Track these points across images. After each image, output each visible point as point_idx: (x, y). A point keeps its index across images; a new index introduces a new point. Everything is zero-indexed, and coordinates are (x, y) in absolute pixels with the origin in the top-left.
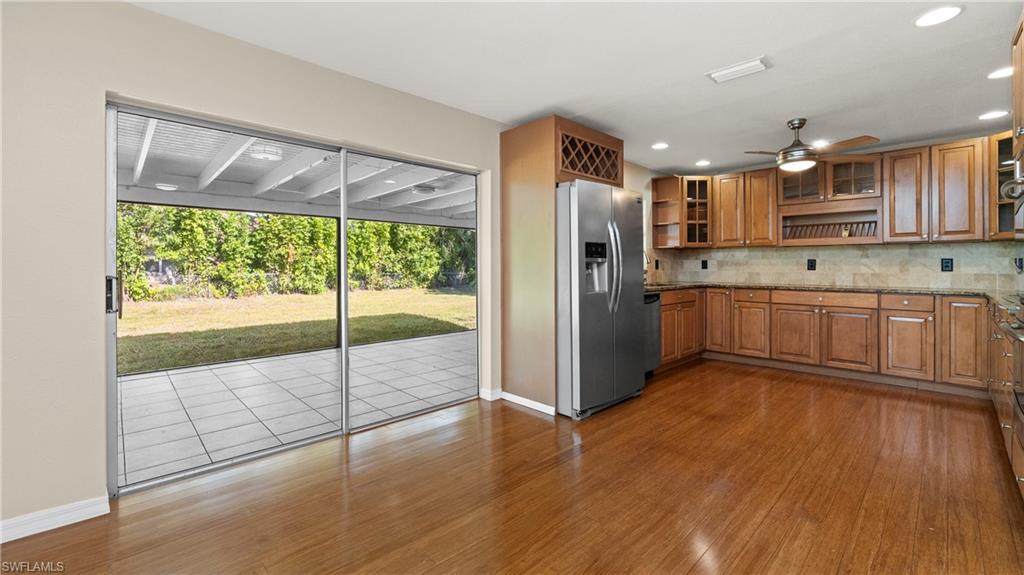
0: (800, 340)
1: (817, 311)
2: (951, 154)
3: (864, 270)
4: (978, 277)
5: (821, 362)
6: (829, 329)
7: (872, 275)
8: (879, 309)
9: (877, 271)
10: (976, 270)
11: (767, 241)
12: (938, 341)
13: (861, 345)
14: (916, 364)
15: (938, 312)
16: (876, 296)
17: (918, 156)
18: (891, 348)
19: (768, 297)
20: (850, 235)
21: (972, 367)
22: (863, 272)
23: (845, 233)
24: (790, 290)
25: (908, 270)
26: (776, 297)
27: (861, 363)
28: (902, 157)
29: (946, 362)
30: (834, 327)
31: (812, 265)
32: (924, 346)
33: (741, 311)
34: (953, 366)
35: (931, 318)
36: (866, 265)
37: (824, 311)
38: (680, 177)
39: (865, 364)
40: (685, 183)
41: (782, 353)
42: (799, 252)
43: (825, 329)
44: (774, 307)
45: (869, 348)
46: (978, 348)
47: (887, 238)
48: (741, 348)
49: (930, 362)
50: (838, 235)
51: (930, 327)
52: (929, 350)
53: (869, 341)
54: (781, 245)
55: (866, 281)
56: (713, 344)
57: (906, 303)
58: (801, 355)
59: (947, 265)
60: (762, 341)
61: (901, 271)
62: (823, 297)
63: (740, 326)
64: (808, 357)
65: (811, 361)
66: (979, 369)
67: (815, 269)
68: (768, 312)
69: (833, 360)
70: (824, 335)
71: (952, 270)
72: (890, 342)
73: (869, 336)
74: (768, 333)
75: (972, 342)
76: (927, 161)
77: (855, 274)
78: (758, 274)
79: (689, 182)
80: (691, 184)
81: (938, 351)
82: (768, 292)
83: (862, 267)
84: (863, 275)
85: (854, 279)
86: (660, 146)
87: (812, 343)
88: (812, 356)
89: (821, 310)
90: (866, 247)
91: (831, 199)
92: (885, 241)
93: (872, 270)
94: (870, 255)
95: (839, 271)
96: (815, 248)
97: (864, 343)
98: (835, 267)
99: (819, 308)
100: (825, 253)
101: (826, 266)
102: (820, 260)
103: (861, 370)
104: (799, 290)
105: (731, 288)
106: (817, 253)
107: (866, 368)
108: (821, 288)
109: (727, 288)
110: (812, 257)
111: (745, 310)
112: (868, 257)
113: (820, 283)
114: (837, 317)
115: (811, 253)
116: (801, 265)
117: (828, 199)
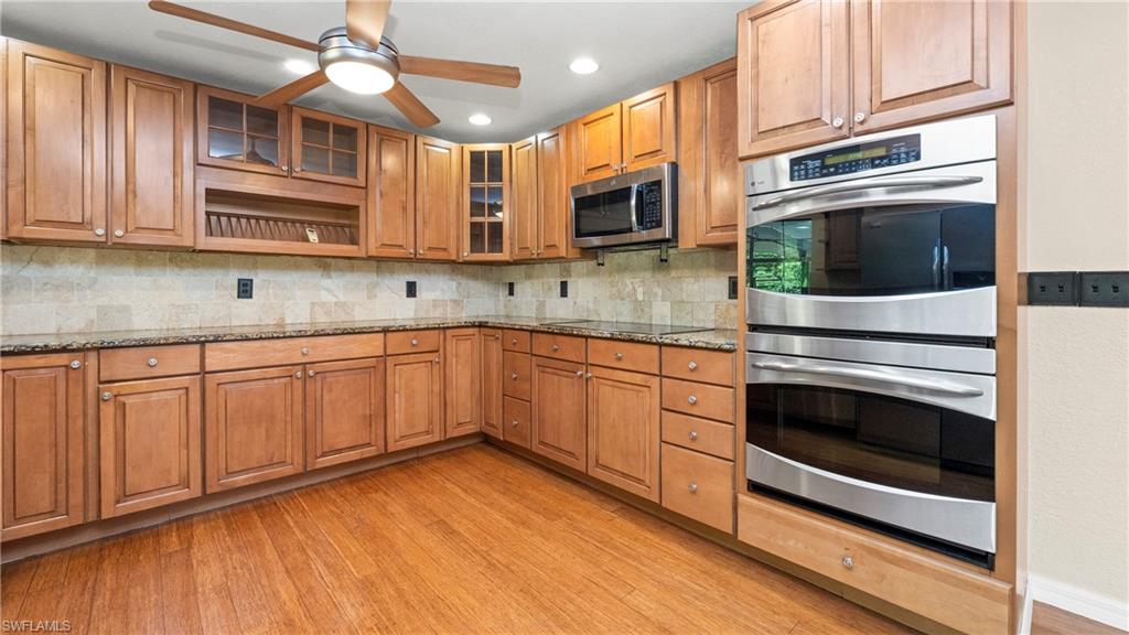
0: (268, 436)
3: (325, 297)
5: (305, 466)
6: (318, 402)
7: (336, 304)
8: (385, 356)
9: (342, 299)
11: (170, 236)
13: (364, 418)
16: (381, 337)
18: (400, 408)
19: (194, 360)
22: (324, 300)
23: (313, 237)
27: (362, 446)
31: (245, 289)
36: (328, 290)
37: (310, 372)
39: (369, 445)
42: (225, 266)
44: (213, 380)
45: (373, 418)
47: (373, 252)
53: (373, 408)
55: (327, 313)
61: (369, 298)
62: (306, 348)
64: (283, 465)
65: (287, 470)
66: (474, 412)
68: (197, 395)
69: (324, 454)
70: (310, 414)
71: (415, 296)
73: (373, 401)
77: (313, 304)
83: (323, 293)
84: (324, 304)
85: (312, 310)
87: (289, 438)
88: (289, 460)
89: (305, 370)
90: (328, 260)
91: (298, 175)
92: (369, 254)
93: (336, 296)
94: (333, 274)
95: (289, 299)
96: (251, 258)
97: (368, 412)
98: (285, 291)
99: (300, 367)
100: (267, 267)
101: (271, 291)
102: (259, 279)
103: (365, 456)
104: (266, 338)
105: (82, 350)
106: (255, 266)
107: (370, 451)
108: (306, 331)
109: (73, 351)
110: (246, 275)
111: (129, 401)
112: (330, 277)
113: (260, 320)
114: (329, 380)
115: (244, 266)
116: (226, 289)
117: (294, 175)
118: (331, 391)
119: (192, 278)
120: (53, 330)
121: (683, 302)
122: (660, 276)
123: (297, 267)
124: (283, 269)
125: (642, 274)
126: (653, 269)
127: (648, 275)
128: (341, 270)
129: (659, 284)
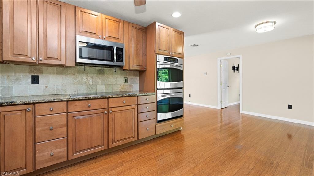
121: (109, 84)
122: (100, 76)
125: (92, 75)
126: (97, 74)
127: (95, 75)
129: (99, 79)
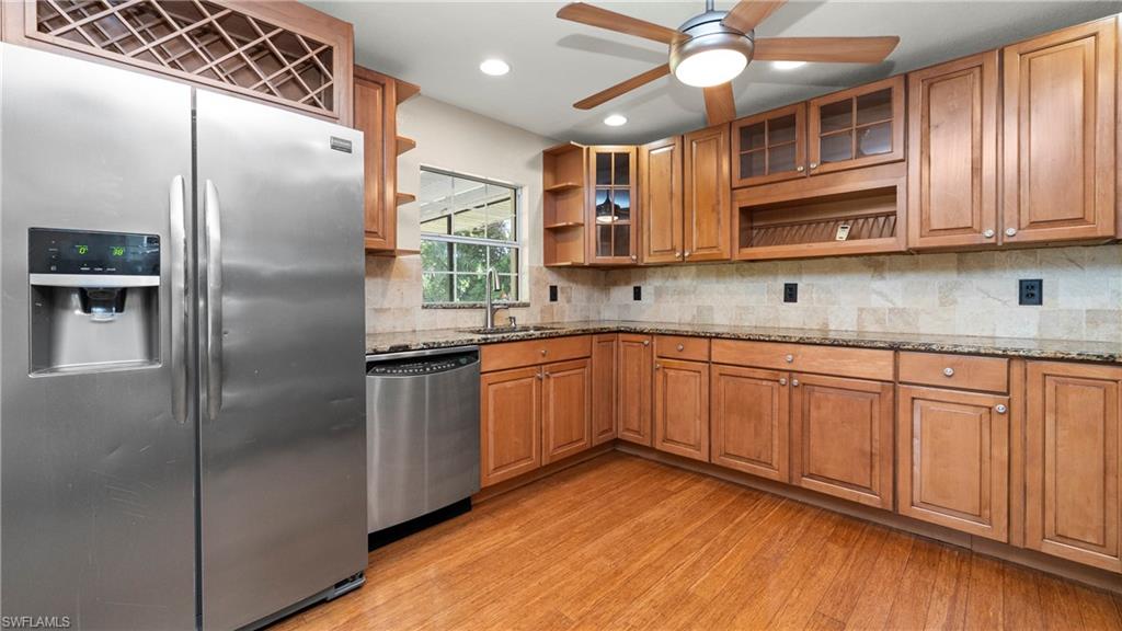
0: (757, 434)
1: (783, 381)
2: (1045, 58)
3: (876, 302)
4: (1094, 317)
5: (790, 478)
6: (805, 417)
7: (891, 310)
8: (895, 383)
9: (900, 304)
10: (1089, 303)
11: (715, 251)
12: (1017, 457)
13: (862, 453)
14: (971, 504)
15: (1016, 395)
16: (891, 353)
17: (977, 71)
18: (920, 462)
19: (706, 352)
20: (850, 237)
21: (1097, 522)
22: (875, 305)
23: (842, 234)
24: (739, 339)
25: (955, 302)
26: (720, 352)
27: (859, 487)
28: (945, 78)
29: (1033, 504)
30: (814, 414)
31: (791, 294)
32: (986, 466)
33: (666, 375)
34: (1050, 515)
35: (1001, 408)
36: (880, 293)
37: (795, 382)
38: (585, 148)
39: (869, 490)
40: (593, 158)
41: (727, 455)
42: (775, 274)
43: (797, 415)
44: (716, 370)
45: (876, 459)
46: (1111, 479)
47: (916, 242)
48: (666, 440)
49: (1000, 501)
50: (832, 238)
51: (1000, 424)
52: (999, 476)
53: (876, 445)
54: (737, 257)
55: (880, 321)
56: (628, 430)
57: (949, 371)
58: (759, 462)
59: (1031, 293)
60: (698, 429)
61: (942, 304)
62: (794, 355)
63: (665, 400)
64: (770, 465)
65: (773, 475)
66: (1112, 531)
67: (795, 301)
68: (705, 379)
69: (811, 476)
70: (796, 428)
71: (1040, 303)
72: (917, 450)
73: (876, 437)
74: (706, 416)
75: (1098, 463)
76: (995, 78)
77: (861, 310)
78: (711, 309)
79: (598, 155)
80: (603, 159)
81: (1016, 480)
82: (706, 341)
83: (874, 296)
84: (875, 311)
86: (495, 67)
87: (776, 442)
88: (776, 466)
89: (791, 378)
90: (881, 258)
91: (817, 171)
92: (911, 246)
93: (891, 302)
94: (887, 275)
95: (833, 303)
96: (796, 263)
97: (867, 448)
98: (829, 295)
99: (787, 374)
100: (810, 271)
101: (814, 295)
102: (803, 284)
103: (861, 501)
104: (753, 340)
105: (652, 334)
106: (799, 272)
107: (871, 499)
108: (791, 337)
109: (646, 334)
110: (791, 281)
111: (671, 373)
112: (883, 278)
113: (804, 324)
114: (817, 394)
115: (789, 272)
116: (774, 293)
117: (812, 172)
118: (819, 408)
119: (750, 285)
120: (677, 321)
123: (842, 270)
124: (826, 273)
128: (899, 269)
